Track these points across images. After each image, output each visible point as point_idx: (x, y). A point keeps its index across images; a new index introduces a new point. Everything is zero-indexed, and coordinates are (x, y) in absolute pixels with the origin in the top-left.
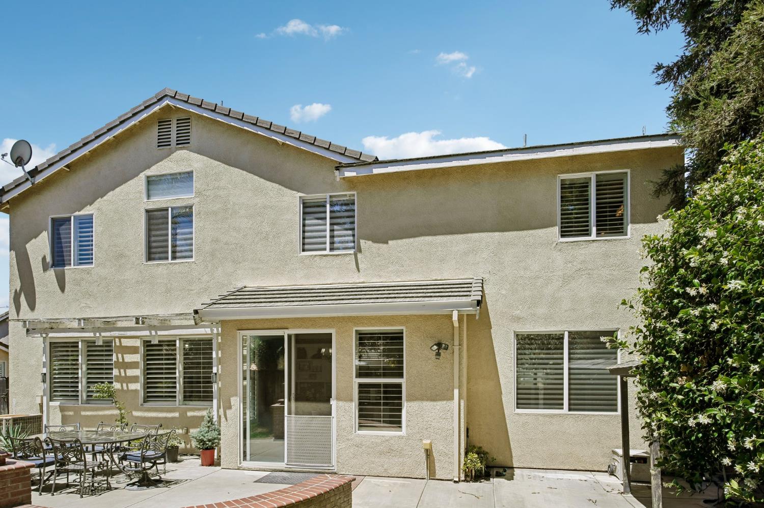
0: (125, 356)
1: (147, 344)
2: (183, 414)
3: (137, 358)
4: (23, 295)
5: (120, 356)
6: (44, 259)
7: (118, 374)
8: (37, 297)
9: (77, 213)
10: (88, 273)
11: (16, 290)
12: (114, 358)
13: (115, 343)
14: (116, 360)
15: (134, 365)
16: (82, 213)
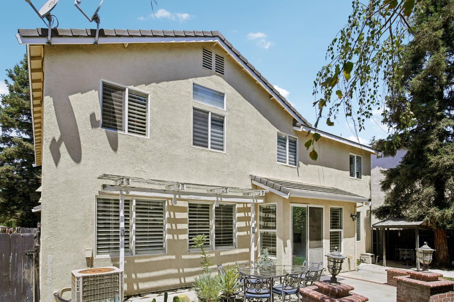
0: (176, 213)
1: (192, 206)
2: (218, 254)
3: (186, 215)
4: (63, 144)
5: (172, 213)
6: (93, 116)
7: (170, 228)
8: (83, 152)
9: (132, 87)
10: (143, 142)
11: (54, 139)
12: (167, 215)
13: (168, 203)
14: (169, 217)
15: (182, 221)
16: (137, 89)
